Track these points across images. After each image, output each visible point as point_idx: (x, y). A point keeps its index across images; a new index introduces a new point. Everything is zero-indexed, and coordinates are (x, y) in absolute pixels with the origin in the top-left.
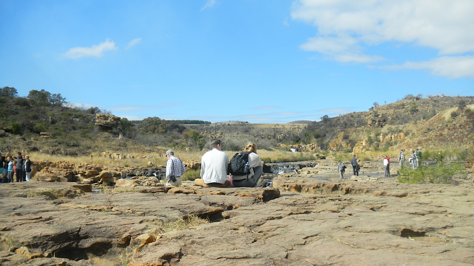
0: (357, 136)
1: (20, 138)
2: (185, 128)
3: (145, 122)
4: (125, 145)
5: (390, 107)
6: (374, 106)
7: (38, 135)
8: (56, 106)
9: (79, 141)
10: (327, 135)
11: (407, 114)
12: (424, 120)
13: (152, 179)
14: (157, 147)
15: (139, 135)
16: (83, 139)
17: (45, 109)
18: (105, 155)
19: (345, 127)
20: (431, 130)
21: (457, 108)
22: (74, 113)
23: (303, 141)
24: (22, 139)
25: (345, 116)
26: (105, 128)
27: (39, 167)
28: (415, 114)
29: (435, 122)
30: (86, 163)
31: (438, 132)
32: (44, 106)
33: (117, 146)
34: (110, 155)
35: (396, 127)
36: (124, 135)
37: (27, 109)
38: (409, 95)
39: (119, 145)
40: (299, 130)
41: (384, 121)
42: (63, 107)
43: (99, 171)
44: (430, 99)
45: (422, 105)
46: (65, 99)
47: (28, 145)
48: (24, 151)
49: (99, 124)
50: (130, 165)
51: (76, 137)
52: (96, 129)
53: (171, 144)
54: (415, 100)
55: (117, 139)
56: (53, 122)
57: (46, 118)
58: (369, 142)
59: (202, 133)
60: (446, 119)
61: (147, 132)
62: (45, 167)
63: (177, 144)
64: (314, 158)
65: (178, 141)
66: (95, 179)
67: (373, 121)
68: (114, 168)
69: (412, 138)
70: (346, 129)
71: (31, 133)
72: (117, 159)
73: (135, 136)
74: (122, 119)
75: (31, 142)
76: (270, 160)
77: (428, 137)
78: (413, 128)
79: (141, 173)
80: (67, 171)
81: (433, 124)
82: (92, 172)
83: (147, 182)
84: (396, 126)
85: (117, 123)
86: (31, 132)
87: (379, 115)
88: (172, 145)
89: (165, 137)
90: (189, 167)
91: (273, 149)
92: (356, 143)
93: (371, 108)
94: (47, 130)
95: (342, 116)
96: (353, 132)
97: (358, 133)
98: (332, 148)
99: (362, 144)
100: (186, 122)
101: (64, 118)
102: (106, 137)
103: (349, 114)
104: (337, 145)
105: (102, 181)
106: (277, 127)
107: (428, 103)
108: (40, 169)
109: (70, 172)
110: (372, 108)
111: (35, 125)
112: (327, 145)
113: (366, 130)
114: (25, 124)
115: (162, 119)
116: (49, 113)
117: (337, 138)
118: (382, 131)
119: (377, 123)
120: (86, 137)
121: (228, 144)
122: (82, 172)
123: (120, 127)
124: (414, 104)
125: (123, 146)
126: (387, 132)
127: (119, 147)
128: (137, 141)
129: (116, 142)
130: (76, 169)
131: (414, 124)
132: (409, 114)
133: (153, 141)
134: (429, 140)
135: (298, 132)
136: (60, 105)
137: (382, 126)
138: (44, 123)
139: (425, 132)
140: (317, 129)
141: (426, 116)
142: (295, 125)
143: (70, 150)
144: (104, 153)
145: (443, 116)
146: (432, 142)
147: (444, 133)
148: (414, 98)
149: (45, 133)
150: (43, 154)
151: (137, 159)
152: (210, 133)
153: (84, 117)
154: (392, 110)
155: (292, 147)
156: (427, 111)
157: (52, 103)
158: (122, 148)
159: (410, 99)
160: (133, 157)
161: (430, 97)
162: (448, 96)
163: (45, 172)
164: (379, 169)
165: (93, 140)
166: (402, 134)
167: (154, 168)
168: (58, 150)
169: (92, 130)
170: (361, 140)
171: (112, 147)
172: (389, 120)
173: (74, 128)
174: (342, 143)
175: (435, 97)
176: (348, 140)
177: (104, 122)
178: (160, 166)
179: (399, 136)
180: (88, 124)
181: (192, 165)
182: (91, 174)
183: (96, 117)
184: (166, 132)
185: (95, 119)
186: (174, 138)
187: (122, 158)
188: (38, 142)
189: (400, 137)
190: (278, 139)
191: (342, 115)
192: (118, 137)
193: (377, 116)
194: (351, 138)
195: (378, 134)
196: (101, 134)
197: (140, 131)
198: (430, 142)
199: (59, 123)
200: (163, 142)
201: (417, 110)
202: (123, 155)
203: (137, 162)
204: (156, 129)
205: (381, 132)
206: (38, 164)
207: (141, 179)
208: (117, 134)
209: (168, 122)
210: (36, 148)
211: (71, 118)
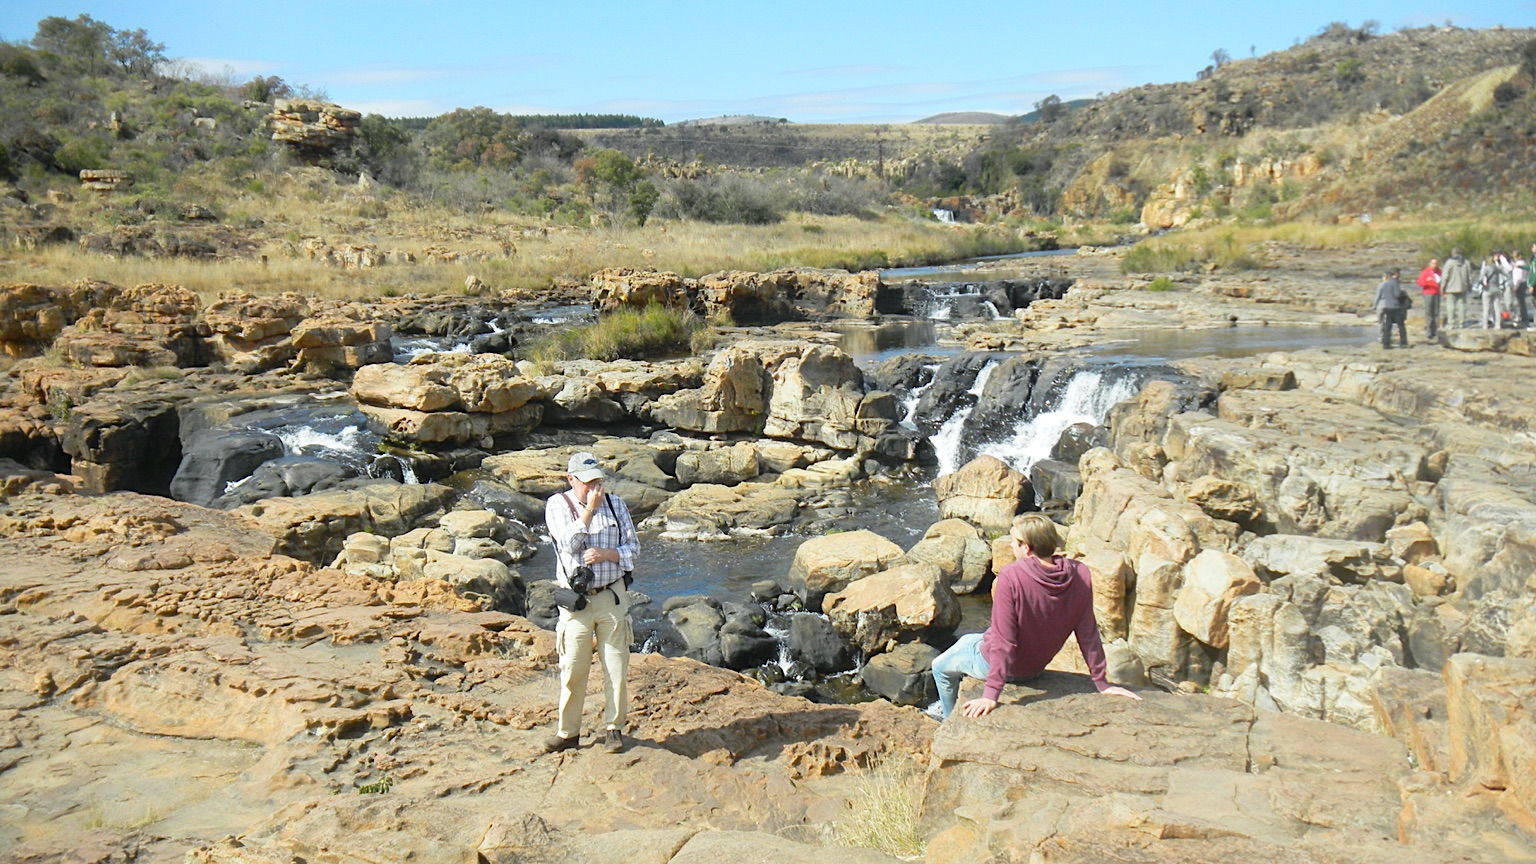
0: (1157, 165)
1: (8, 195)
2: (580, 144)
3: (444, 127)
4: (382, 212)
5: (1269, 64)
6: (1213, 63)
7: (74, 179)
8: (134, 76)
9: (219, 200)
10: (1057, 163)
11: (1326, 89)
12: (1385, 111)
13: (488, 362)
14: (493, 215)
15: (428, 173)
16: (235, 191)
17: (95, 85)
18: (313, 254)
19: (1117, 137)
20: (1422, 147)
21: (1514, 70)
22: (196, 100)
23: (976, 185)
24: (15, 196)
25: (1116, 97)
26: (309, 151)
27: (69, 309)
28: (1353, 91)
29: (1435, 120)
30: (241, 293)
31: (1448, 156)
32: (93, 75)
33: (354, 213)
34: (331, 253)
35: (1289, 136)
36: (376, 174)
37: (29, 85)
38: (1335, 26)
39: (362, 213)
40: (962, 146)
41: (1249, 114)
42: (157, 79)
43: (292, 320)
44: (1406, 38)
45: (1377, 57)
46: (161, 47)
47: (39, 217)
48: (23, 242)
49: (288, 137)
50: (401, 291)
51: (210, 186)
52: (278, 155)
53: (540, 202)
54: (1353, 40)
55: (353, 188)
56: (125, 133)
57: (97, 120)
58: (1197, 187)
59: (638, 160)
60: (1476, 108)
61: (455, 161)
62: (92, 311)
63: (559, 201)
64: (1021, 244)
65: (560, 190)
66: (278, 354)
67: (1212, 114)
68: (346, 309)
69: (1354, 175)
70: (1120, 144)
71: (47, 175)
72: (355, 266)
73: (414, 179)
74: (367, 120)
75: (50, 207)
76: (885, 259)
77: (1411, 172)
78: (1346, 137)
79: (445, 321)
80: (173, 322)
81: (1427, 125)
82: (264, 327)
83: (472, 376)
84: (1289, 132)
85: (351, 135)
86: (47, 169)
87: (1232, 93)
88: (542, 207)
89: (517, 177)
90: (616, 297)
91: (881, 214)
92: (1151, 189)
93: (1203, 68)
94: (103, 161)
95: (1106, 100)
96: (1144, 152)
97: (1159, 157)
98: (1071, 207)
99: (1173, 192)
100: (582, 122)
101: (162, 117)
102: (312, 185)
103: (1131, 91)
104: (1089, 198)
105: (303, 358)
106: (884, 135)
107: (1398, 51)
108: (75, 315)
109: (185, 326)
110: (1209, 69)
111: (58, 144)
112: (1056, 195)
113: (1187, 147)
114: (25, 141)
115: (501, 112)
116: (110, 101)
117: (1090, 173)
118: (1242, 149)
119: (1223, 123)
120: (243, 185)
121: (731, 198)
122: (226, 329)
123: (358, 147)
124: (1352, 54)
125: (374, 217)
126: (1258, 151)
127: (362, 219)
128: (420, 195)
129: (348, 202)
130: (207, 316)
131: (1349, 124)
132: (1332, 91)
133: (478, 194)
134: (1421, 182)
135: (958, 155)
136: (146, 71)
137: (1240, 133)
138: (94, 136)
139: (1401, 156)
140: (1020, 142)
141: (1391, 99)
142: (944, 130)
143: (189, 234)
144: (309, 244)
145: (1462, 99)
146: (1433, 191)
147: (1471, 159)
148: (1352, 34)
149: (97, 173)
150: (91, 254)
151: (426, 263)
152: (665, 160)
153: (234, 115)
154: (1277, 77)
155: (939, 206)
156: (1395, 78)
157: (119, 64)
158: (372, 221)
159: (1338, 36)
160: (412, 258)
161: (1405, 31)
162: (1464, 27)
163: (91, 329)
164: (1318, 308)
165: (269, 196)
166: (1308, 160)
167: (488, 299)
168: (147, 235)
169: (264, 158)
170: (1168, 181)
171: (336, 218)
172: (1264, 112)
173: (200, 155)
174: (1105, 189)
175: (1422, 30)
176: (1127, 179)
177: (305, 129)
178: (510, 291)
179: (1297, 167)
180: (250, 139)
181: (625, 289)
182: (261, 334)
183: (276, 114)
184: (518, 159)
185: (272, 119)
186: (547, 179)
187: (372, 264)
188: (72, 206)
189: (1302, 169)
190: (889, 178)
191: (1107, 93)
192: (356, 182)
193: (1226, 98)
194: (1134, 174)
195: (1228, 161)
196: (296, 173)
197: (432, 159)
198: (1424, 190)
199: (148, 137)
200: (511, 194)
201: (1362, 78)
202: (377, 252)
203: (429, 278)
204: (484, 149)
205: (1237, 154)
206: (65, 296)
207: (448, 365)
208: (353, 173)
209: (523, 122)
210: (66, 229)
211: (187, 117)
